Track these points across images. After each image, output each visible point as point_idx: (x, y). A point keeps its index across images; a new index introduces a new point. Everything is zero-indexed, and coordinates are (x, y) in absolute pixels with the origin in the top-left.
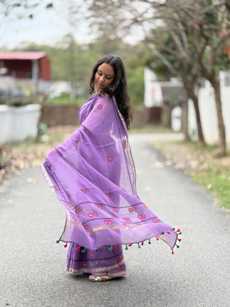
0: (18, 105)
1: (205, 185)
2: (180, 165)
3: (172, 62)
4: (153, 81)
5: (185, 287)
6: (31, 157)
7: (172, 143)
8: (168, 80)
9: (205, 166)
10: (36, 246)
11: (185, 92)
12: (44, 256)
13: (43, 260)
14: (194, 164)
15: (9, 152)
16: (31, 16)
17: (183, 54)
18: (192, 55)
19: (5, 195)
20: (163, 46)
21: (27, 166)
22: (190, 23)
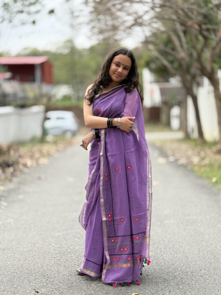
0: (23, 106)
1: (210, 178)
2: (183, 161)
3: (172, 62)
4: (151, 82)
5: (202, 276)
6: (37, 155)
7: (172, 141)
8: (167, 81)
9: (207, 161)
10: (50, 239)
11: (183, 91)
12: (58, 248)
13: (57, 252)
14: (196, 160)
15: (16, 150)
16: (34, 22)
17: (182, 54)
18: (191, 55)
19: (15, 191)
20: (162, 47)
21: (35, 165)
22: (190, 23)
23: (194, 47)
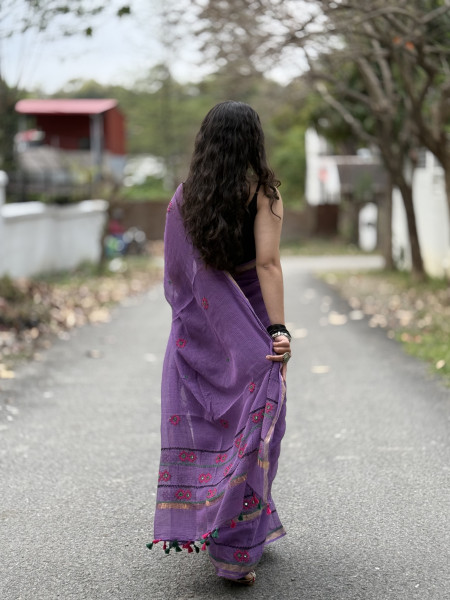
0: (63, 201)
1: (431, 361)
2: (379, 320)
3: (362, 118)
4: (321, 155)
5: (405, 585)
6: (88, 302)
8: (354, 153)
9: (427, 321)
10: (99, 492)
11: (385, 176)
12: (115, 512)
13: (114, 522)
14: (405, 317)
15: (47, 294)
16: (89, 32)
17: (383, 102)
18: (401, 105)
19: (38, 382)
20: (342, 87)
21: (81, 321)
22: (398, 42)
23: (407, 89)
